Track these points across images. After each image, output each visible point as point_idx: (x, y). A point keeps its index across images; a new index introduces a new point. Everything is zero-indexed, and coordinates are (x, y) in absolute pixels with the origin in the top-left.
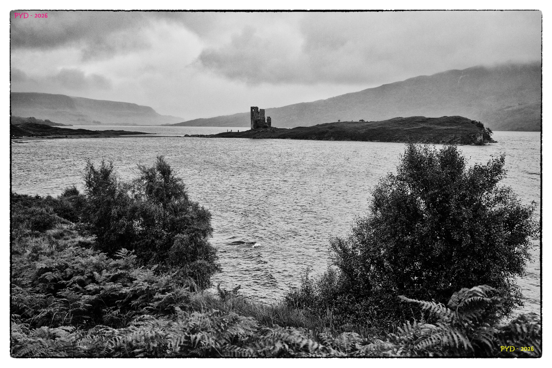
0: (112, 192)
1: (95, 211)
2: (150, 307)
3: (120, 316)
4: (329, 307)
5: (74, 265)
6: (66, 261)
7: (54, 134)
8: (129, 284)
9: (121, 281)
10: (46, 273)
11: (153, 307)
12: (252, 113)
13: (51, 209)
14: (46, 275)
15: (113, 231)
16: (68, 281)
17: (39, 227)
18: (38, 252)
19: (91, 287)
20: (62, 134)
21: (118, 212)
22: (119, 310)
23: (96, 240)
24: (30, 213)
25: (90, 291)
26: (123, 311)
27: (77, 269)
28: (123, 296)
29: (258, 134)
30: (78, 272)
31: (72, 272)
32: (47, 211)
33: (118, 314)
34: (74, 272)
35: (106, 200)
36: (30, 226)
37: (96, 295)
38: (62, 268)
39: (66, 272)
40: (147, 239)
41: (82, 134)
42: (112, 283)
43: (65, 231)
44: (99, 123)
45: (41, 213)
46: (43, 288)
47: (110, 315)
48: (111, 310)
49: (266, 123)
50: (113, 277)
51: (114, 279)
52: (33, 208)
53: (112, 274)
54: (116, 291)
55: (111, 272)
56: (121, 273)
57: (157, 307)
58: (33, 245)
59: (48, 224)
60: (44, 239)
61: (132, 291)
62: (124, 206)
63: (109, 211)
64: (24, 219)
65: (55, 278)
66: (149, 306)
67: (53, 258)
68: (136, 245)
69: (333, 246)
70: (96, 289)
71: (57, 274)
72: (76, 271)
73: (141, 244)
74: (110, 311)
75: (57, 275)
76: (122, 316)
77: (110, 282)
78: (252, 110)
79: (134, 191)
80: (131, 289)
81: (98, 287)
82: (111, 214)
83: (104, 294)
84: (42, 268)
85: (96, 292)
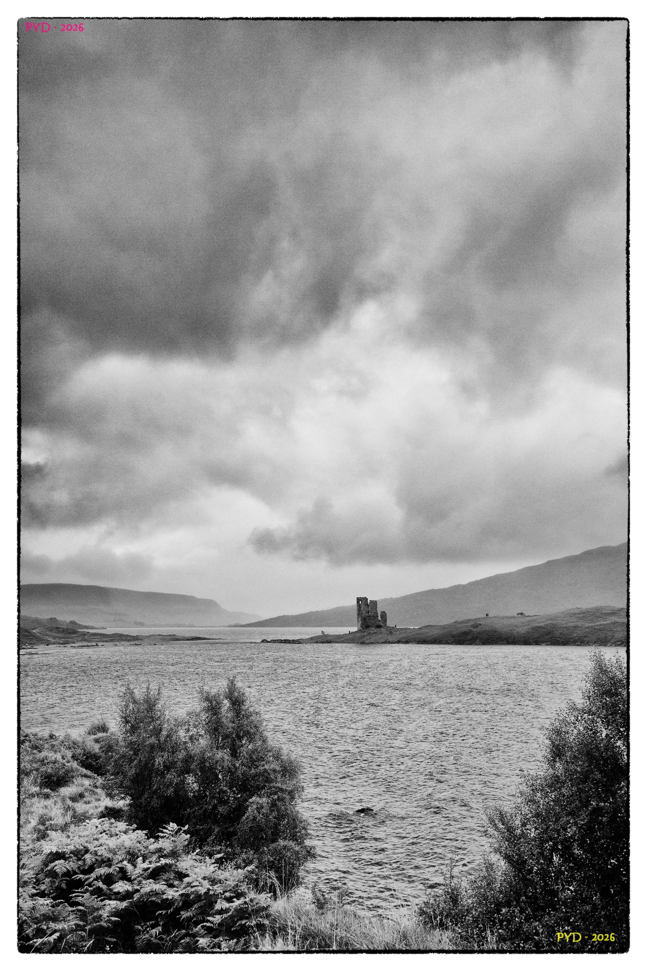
0: (157, 732)
1: (131, 761)
2: (208, 924)
3: (161, 939)
4: (490, 928)
5: (96, 849)
6: (87, 842)
7: (80, 641)
8: (176, 883)
9: (164, 878)
10: (57, 862)
11: (212, 923)
12: (359, 606)
13: (69, 754)
14: (56, 865)
15: (155, 792)
16: (87, 877)
17: (51, 783)
18: (47, 823)
19: (121, 887)
20: (91, 641)
21: (164, 762)
22: (160, 928)
23: (130, 805)
24: (39, 761)
25: (119, 893)
26: (166, 931)
27: (101, 855)
28: (167, 903)
29: (368, 638)
30: (103, 861)
31: (94, 860)
32: (63, 758)
33: (159, 934)
34: (97, 860)
35: (148, 743)
36: (39, 781)
37: (127, 901)
38: (79, 854)
39: (84, 860)
40: (206, 804)
41: (118, 641)
42: (151, 880)
43: (86, 790)
44: (142, 624)
45: (55, 762)
46: (51, 886)
47: (147, 936)
48: (148, 927)
49: (380, 621)
50: (154, 870)
51: (155, 874)
52: (43, 754)
53: (153, 866)
54: (157, 894)
55: (150, 862)
56: (166, 864)
57: (219, 924)
58: (40, 812)
59: (63, 778)
60: (56, 801)
61: (182, 895)
62: (173, 753)
63: (151, 760)
64: (31, 771)
65: (68, 870)
66: (208, 921)
67: (69, 837)
68: (189, 814)
69: (492, 821)
70: (128, 891)
71: (71, 863)
72: (99, 859)
73: (196, 813)
74: (146, 928)
75: (71, 865)
76: (164, 939)
77: (148, 879)
78: (358, 602)
79: (188, 730)
80: (181, 892)
81: (130, 889)
82: (153, 765)
83: (139, 899)
84: (51, 852)
85: (128, 895)
